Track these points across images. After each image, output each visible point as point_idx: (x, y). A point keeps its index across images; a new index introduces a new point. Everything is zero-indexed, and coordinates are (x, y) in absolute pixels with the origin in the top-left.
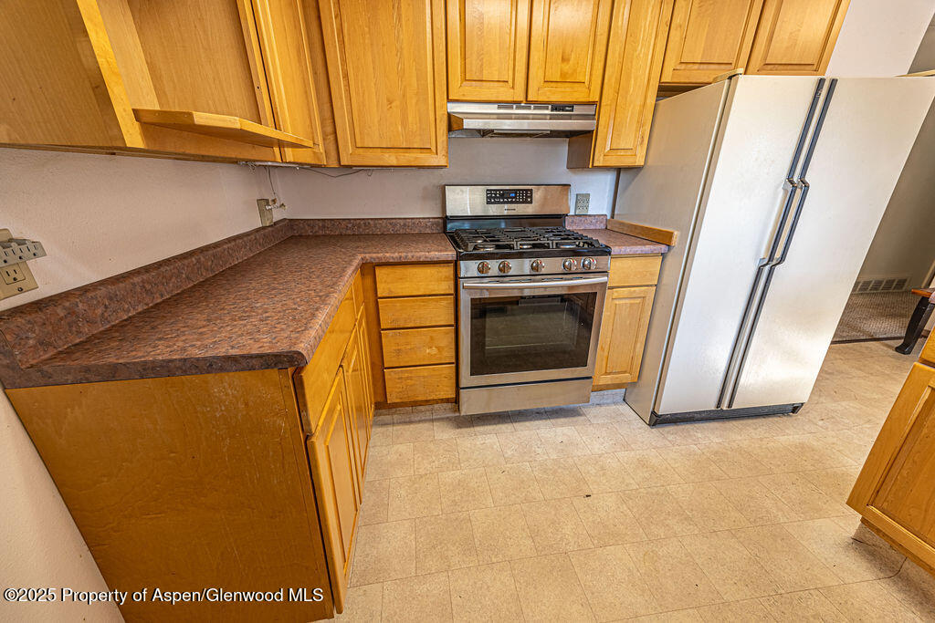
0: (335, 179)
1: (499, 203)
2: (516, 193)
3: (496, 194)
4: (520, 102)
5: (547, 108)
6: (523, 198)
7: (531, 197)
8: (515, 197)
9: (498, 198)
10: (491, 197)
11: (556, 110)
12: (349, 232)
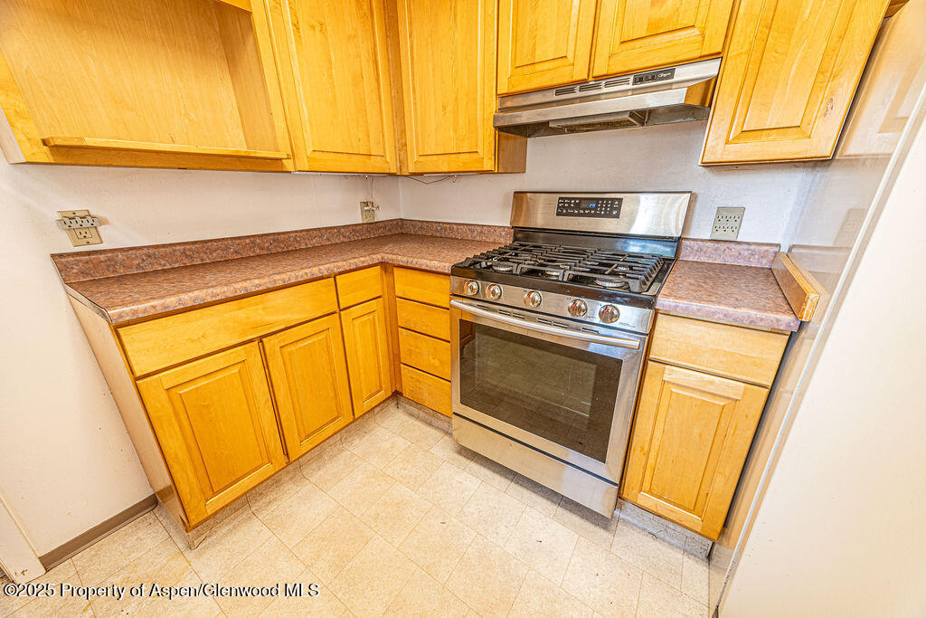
0: (427, 186)
1: (573, 215)
2: (597, 203)
3: (570, 204)
4: (585, 81)
5: (626, 81)
6: (606, 211)
7: (619, 209)
8: (595, 209)
9: (573, 208)
10: (564, 207)
11: (641, 80)
12: (438, 234)
